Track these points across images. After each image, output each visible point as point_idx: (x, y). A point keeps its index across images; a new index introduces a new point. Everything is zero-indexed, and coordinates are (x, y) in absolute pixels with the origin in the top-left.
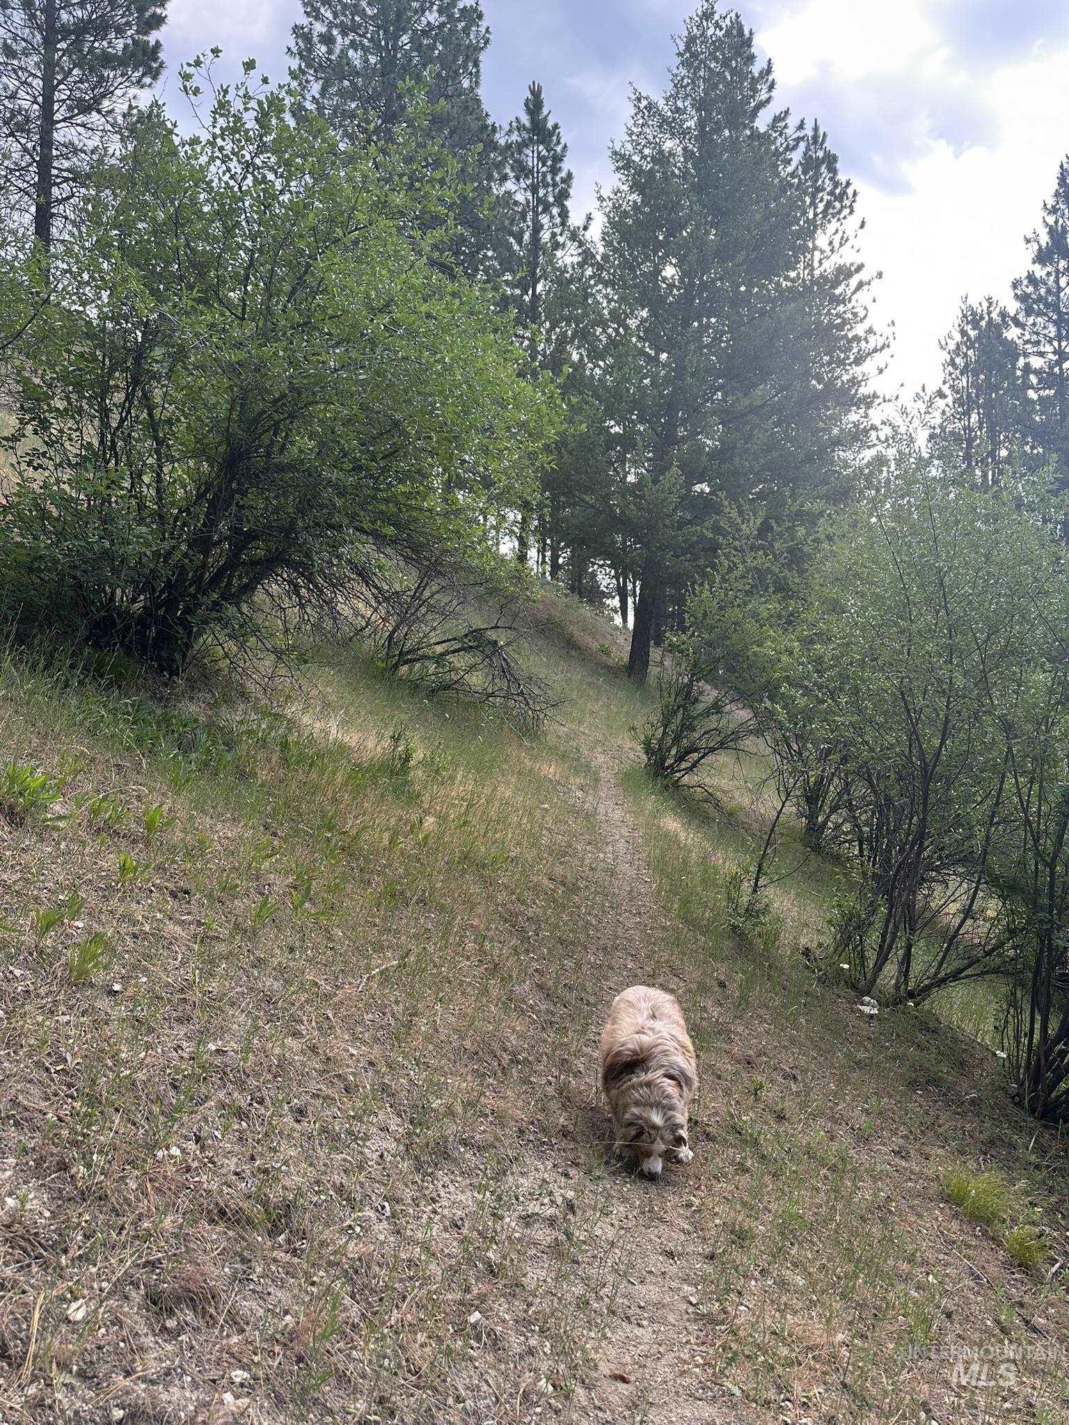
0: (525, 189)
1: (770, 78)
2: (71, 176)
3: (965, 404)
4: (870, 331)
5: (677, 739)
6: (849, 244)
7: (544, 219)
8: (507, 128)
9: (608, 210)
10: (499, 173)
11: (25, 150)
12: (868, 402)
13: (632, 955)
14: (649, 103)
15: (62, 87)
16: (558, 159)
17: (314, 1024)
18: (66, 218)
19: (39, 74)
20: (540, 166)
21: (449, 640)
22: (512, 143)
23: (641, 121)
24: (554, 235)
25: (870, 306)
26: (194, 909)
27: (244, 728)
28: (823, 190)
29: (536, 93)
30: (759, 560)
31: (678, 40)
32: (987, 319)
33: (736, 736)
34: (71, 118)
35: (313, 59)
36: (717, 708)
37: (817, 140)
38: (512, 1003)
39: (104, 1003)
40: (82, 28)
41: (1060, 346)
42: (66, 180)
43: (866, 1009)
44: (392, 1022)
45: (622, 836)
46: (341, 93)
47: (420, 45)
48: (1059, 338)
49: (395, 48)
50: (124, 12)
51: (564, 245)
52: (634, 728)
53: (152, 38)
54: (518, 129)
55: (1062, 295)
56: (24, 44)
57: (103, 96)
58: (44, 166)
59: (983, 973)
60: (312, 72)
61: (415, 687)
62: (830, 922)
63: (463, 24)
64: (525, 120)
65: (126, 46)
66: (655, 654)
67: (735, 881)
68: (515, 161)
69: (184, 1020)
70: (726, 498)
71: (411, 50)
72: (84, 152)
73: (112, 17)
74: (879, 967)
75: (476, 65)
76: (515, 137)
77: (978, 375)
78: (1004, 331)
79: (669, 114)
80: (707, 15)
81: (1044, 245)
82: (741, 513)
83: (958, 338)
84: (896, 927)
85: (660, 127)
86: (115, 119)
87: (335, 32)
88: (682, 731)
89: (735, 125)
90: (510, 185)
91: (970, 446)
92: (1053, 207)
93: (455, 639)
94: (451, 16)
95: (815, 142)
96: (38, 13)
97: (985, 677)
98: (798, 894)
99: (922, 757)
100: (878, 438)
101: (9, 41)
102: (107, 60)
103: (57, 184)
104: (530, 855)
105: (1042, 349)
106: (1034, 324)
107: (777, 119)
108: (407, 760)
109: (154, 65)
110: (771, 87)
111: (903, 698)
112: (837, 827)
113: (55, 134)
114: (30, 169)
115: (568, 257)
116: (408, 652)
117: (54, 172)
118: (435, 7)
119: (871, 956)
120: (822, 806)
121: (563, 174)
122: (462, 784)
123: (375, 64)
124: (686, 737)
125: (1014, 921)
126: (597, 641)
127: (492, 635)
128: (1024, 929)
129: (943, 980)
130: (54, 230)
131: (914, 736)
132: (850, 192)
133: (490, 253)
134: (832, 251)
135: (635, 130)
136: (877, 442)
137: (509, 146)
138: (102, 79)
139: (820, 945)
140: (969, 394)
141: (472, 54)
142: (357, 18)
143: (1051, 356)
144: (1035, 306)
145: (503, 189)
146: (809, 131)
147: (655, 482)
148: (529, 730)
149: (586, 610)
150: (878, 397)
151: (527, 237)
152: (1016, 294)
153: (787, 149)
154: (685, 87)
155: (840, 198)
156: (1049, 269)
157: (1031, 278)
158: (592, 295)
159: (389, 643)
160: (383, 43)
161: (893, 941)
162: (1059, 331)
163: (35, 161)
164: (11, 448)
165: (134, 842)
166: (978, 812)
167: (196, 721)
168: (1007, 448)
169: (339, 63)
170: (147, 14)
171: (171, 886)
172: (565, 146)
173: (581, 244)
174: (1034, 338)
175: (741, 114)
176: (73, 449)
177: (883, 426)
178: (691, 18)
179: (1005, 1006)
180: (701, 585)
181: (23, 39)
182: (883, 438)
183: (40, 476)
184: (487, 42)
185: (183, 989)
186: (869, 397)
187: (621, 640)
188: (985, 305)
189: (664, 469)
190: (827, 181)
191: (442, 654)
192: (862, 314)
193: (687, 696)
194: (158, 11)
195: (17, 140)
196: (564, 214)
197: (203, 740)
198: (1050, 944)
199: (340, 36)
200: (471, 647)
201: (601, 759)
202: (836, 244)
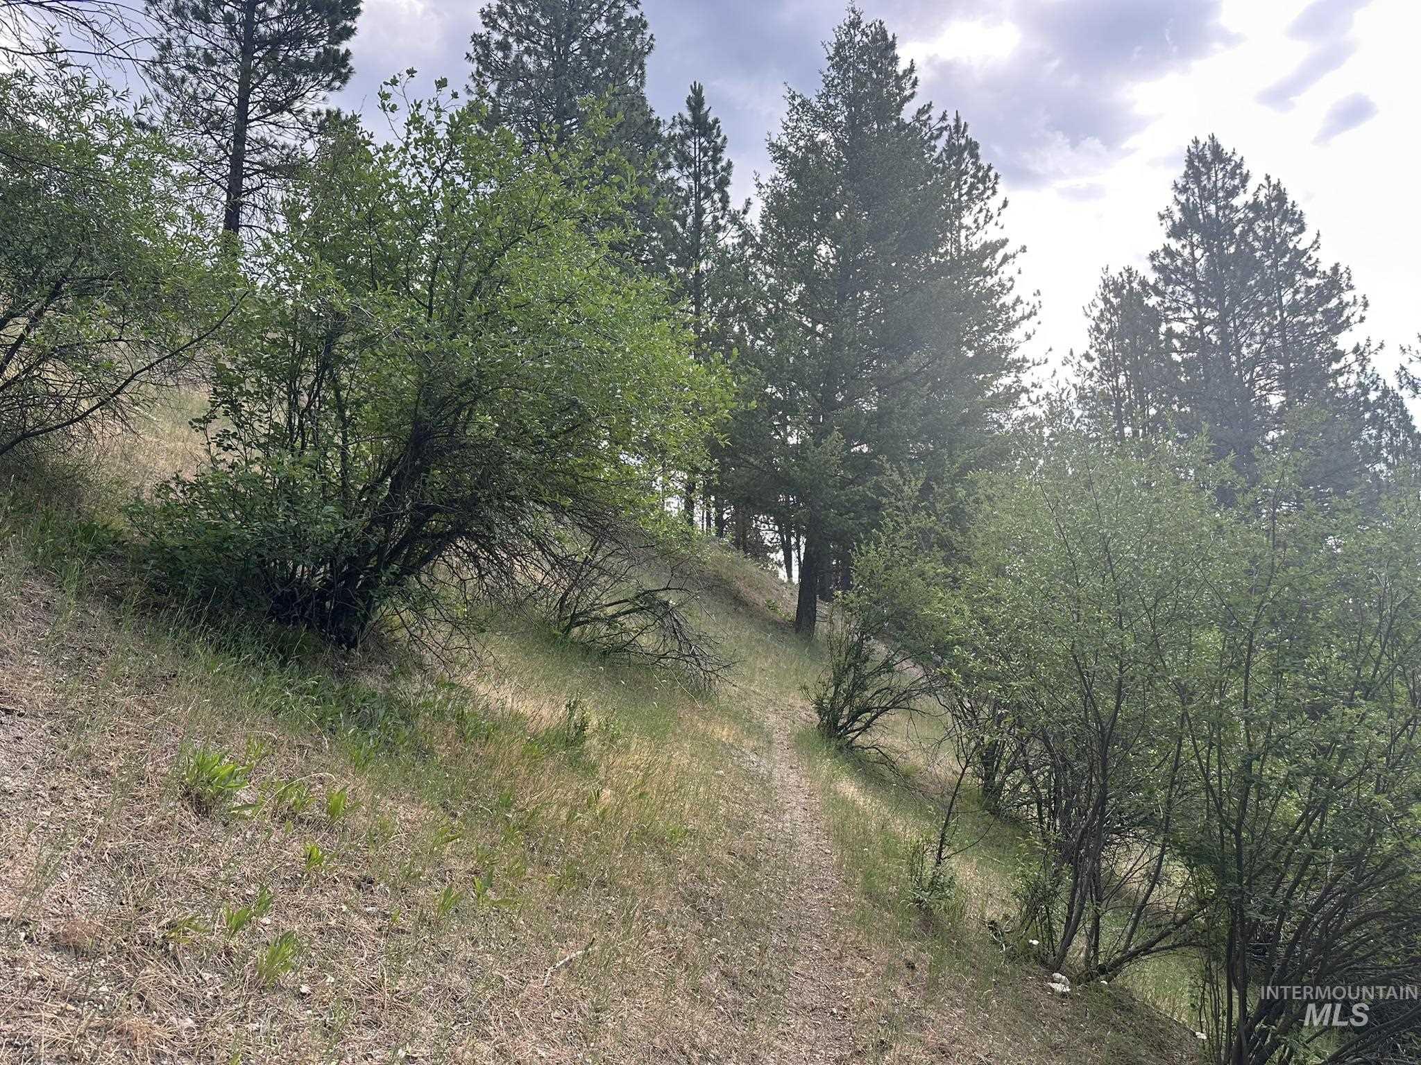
0: (687, 177)
1: (913, 76)
2: (261, 168)
3: (1110, 366)
4: (1018, 300)
5: (849, 698)
6: (993, 222)
7: (707, 205)
8: (671, 122)
9: (766, 195)
10: (663, 162)
11: (220, 146)
12: (1019, 366)
13: (817, 936)
14: (803, 101)
15: (257, 90)
16: (718, 150)
17: (501, 1023)
18: (256, 206)
19: (236, 80)
20: (702, 155)
21: (620, 602)
22: (675, 135)
23: (795, 117)
24: (715, 219)
25: (1017, 278)
26: (378, 899)
27: (421, 700)
28: (967, 173)
29: (697, 92)
30: (922, 521)
31: (828, 46)
32: (1128, 287)
33: (907, 695)
34: (264, 117)
35: (490, 63)
36: (887, 666)
37: (959, 129)
38: (697, 993)
39: (293, 1007)
40: (278, 40)
41: (1199, 312)
42: (257, 172)
43: (1058, 987)
44: (580, 1020)
45: (798, 803)
46: (515, 93)
47: (590, 50)
48: (1198, 304)
49: (567, 53)
50: (317, 25)
51: (725, 227)
52: (805, 688)
53: (343, 47)
54: (681, 124)
55: (1198, 265)
56: (223, 53)
57: (295, 98)
58: (237, 161)
59: (1173, 947)
60: (489, 74)
61: (586, 649)
62: (1015, 893)
63: (629, 32)
64: (688, 115)
65: (318, 54)
66: (823, 608)
67: (917, 851)
68: (679, 151)
69: (374, 1023)
70: (888, 461)
71: (581, 54)
72: (276, 148)
73: (307, 29)
74: (1068, 941)
75: (641, 67)
76: (678, 130)
77: (1123, 340)
78: (1145, 299)
79: (822, 110)
80: (855, 24)
81: (1177, 221)
82: (902, 474)
83: (1101, 305)
84: (1083, 899)
85: (813, 121)
86: (305, 118)
87: (511, 40)
88: (854, 691)
89: (882, 119)
90: (673, 173)
91: (1119, 406)
92: (1184, 186)
93: (626, 601)
94: (617, 26)
95: (957, 131)
96: (238, 26)
97: (1156, 640)
98: (979, 862)
99: (1098, 719)
100: (1029, 399)
101: (209, 51)
102: (300, 66)
103: (248, 176)
104: (708, 829)
105: (1183, 315)
106: (1173, 293)
107: (921, 112)
108: (583, 728)
109: (344, 71)
110: (915, 84)
111: (1076, 661)
112: (1016, 788)
113: (248, 132)
114: (223, 162)
115: (729, 238)
116: (581, 614)
117: (246, 165)
118: (603, 18)
119: (1059, 929)
120: (998, 766)
121: (724, 163)
122: (639, 752)
123: (548, 68)
124: (858, 696)
125: (1203, 891)
126: (764, 596)
127: (662, 595)
128: (1214, 899)
129: (1135, 954)
130: (243, 217)
131: (1088, 697)
132: (992, 174)
133: (655, 235)
134: (978, 228)
135: (791, 124)
136: (1028, 404)
137: (672, 138)
138: (294, 83)
139: (1006, 917)
140: (1115, 358)
141: (638, 57)
142: (531, 28)
143: (1191, 321)
144: (1173, 276)
145: (667, 176)
146: (951, 122)
147: (817, 445)
148: (700, 692)
149: (751, 567)
150: (1028, 361)
151: (690, 220)
152: (1154, 265)
153: (931, 138)
154: (836, 86)
155: (983, 180)
156: (1184, 242)
157: (1167, 251)
158: (752, 273)
159: (561, 607)
160: (555, 49)
161: (1080, 914)
162: (1197, 298)
163: (228, 155)
164: (201, 428)
165: (319, 829)
166: (1156, 773)
167: (374, 695)
168: (1155, 407)
169: (515, 67)
170: (338, 27)
171: (354, 875)
172: (725, 138)
173: (741, 227)
174: (1174, 305)
175: (888, 107)
176: (262, 429)
177: (1033, 389)
178: (839, 27)
179: (1200, 982)
180: (868, 544)
181: (223, 49)
182: (1034, 400)
183: (230, 457)
184: (651, 47)
185: (370, 990)
186: (1019, 361)
187: (787, 595)
188: (1125, 275)
189: (826, 433)
190: (970, 165)
191: (614, 616)
192: (1009, 284)
193: (858, 654)
194: (349, 24)
195: (213, 138)
196: (725, 200)
197: (381, 715)
198: (1242, 916)
199: (515, 43)
200: (642, 609)
201: (773, 719)
202: (981, 221)
